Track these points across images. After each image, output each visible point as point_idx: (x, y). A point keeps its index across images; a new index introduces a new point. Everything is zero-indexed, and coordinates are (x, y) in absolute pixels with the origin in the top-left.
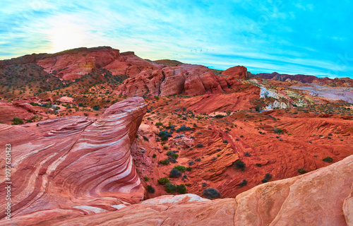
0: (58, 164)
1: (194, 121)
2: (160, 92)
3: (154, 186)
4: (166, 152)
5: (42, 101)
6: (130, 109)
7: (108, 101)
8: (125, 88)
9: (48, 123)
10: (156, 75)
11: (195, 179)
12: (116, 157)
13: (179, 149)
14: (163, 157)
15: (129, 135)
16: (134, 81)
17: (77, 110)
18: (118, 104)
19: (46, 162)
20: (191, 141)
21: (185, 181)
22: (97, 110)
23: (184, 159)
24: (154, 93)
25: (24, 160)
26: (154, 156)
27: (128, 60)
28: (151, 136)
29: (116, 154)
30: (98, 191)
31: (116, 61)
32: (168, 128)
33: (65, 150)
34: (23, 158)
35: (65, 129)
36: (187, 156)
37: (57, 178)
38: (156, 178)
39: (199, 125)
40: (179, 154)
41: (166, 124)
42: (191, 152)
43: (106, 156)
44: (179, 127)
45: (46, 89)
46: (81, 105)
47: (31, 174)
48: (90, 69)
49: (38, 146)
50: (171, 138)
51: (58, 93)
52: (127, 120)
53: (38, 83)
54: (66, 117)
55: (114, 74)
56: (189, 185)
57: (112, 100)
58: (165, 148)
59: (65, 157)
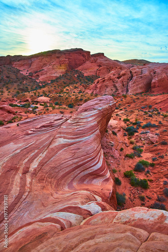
0: (39, 161)
1: (160, 119)
2: (127, 91)
3: (120, 179)
4: (132, 146)
5: (20, 102)
6: (100, 106)
7: (81, 100)
8: (96, 87)
9: (28, 122)
10: (124, 75)
11: (157, 176)
12: (88, 151)
13: (144, 144)
14: (129, 151)
15: (100, 130)
16: (104, 81)
17: (54, 108)
18: (90, 103)
19: (28, 160)
20: (156, 138)
21: (148, 176)
22: (71, 107)
23: (148, 154)
24: (122, 91)
25: (8, 161)
26: (122, 150)
27: (98, 61)
28: (119, 131)
29: (89, 148)
30: (75, 184)
31: (87, 62)
32: (134, 124)
33: (44, 147)
34: (6, 159)
35: (44, 126)
36: (151, 152)
37: (39, 175)
38: (123, 170)
39: (164, 123)
40: (144, 149)
41: (133, 120)
42: (155, 148)
43: (80, 150)
44: (144, 123)
45: (23, 90)
46: (57, 104)
47: (15, 174)
48: (64, 70)
49: (20, 145)
50: (136, 134)
51: (35, 94)
52: (98, 117)
53: (15, 85)
54: (44, 116)
55: (85, 75)
56: (151, 181)
57: (84, 99)
58: (132, 143)
59: (45, 153)
